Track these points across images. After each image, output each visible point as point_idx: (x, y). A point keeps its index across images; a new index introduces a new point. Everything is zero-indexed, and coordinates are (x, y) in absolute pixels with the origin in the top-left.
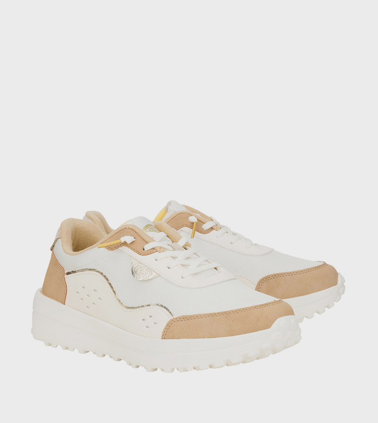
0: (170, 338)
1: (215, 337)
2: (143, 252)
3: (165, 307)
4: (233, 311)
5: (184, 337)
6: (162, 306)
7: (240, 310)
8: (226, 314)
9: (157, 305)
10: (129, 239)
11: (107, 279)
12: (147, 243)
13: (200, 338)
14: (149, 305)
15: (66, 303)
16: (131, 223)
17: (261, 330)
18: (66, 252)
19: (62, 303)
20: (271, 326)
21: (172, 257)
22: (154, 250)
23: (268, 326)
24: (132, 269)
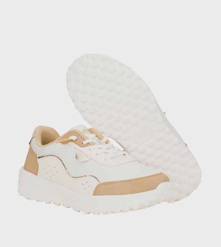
0: (98, 195)
1: (124, 194)
2: (82, 145)
3: (95, 177)
5: (106, 194)
6: (93, 176)
7: (138, 179)
8: (130, 181)
9: (91, 176)
10: (74, 138)
11: (62, 161)
12: (84, 140)
13: (115, 195)
14: (86, 176)
15: (38, 174)
16: (75, 129)
17: (150, 190)
18: (38, 145)
19: (36, 175)
20: (156, 188)
21: (99, 148)
22: (88, 144)
23: (154, 188)
24: (76, 155)
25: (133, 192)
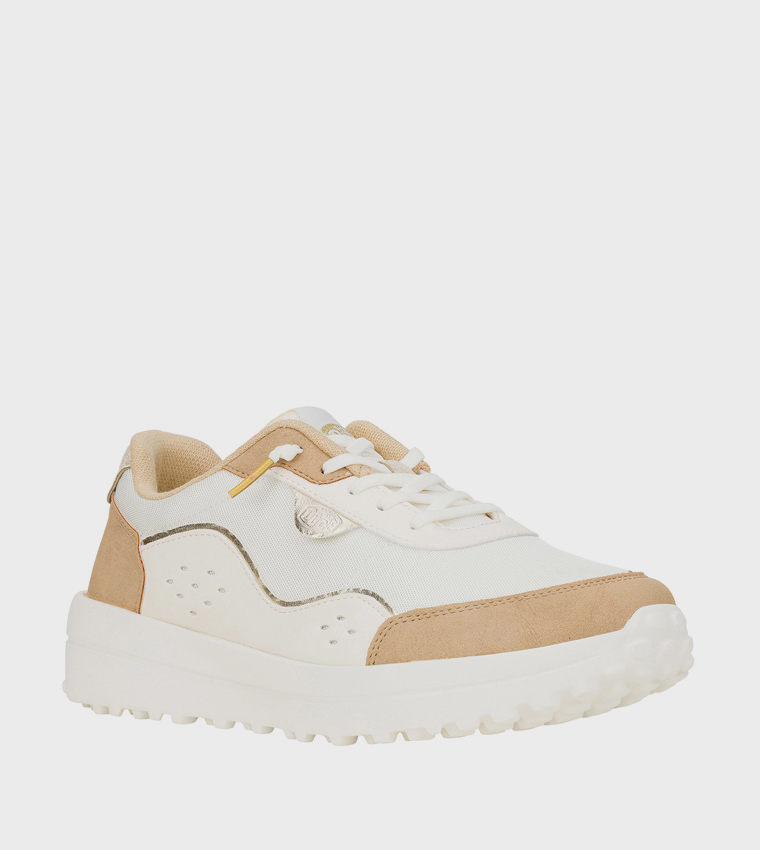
0: (387, 662)
1: (493, 653)
2: (320, 478)
3: (373, 595)
4: (533, 594)
5: (421, 658)
6: (366, 592)
7: (549, 590)
8: (517, 599)
9: (356, 590)
10: (287, 451)
11: (238, 544)
12: (330, 457)
13: (458, 656)
14: (336, 593)
15: (142, 609)
16: (293, 417)
17: (599, 632)
18: (141, 496)
19: (135, 611)
20: (623, 625)
21: (390, 487)
22: (345, 472)
23: (616, 624)
24: (296, 515)
25: (532, 641)
